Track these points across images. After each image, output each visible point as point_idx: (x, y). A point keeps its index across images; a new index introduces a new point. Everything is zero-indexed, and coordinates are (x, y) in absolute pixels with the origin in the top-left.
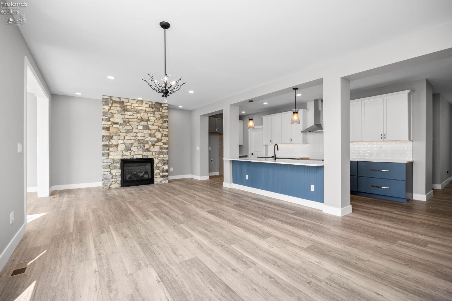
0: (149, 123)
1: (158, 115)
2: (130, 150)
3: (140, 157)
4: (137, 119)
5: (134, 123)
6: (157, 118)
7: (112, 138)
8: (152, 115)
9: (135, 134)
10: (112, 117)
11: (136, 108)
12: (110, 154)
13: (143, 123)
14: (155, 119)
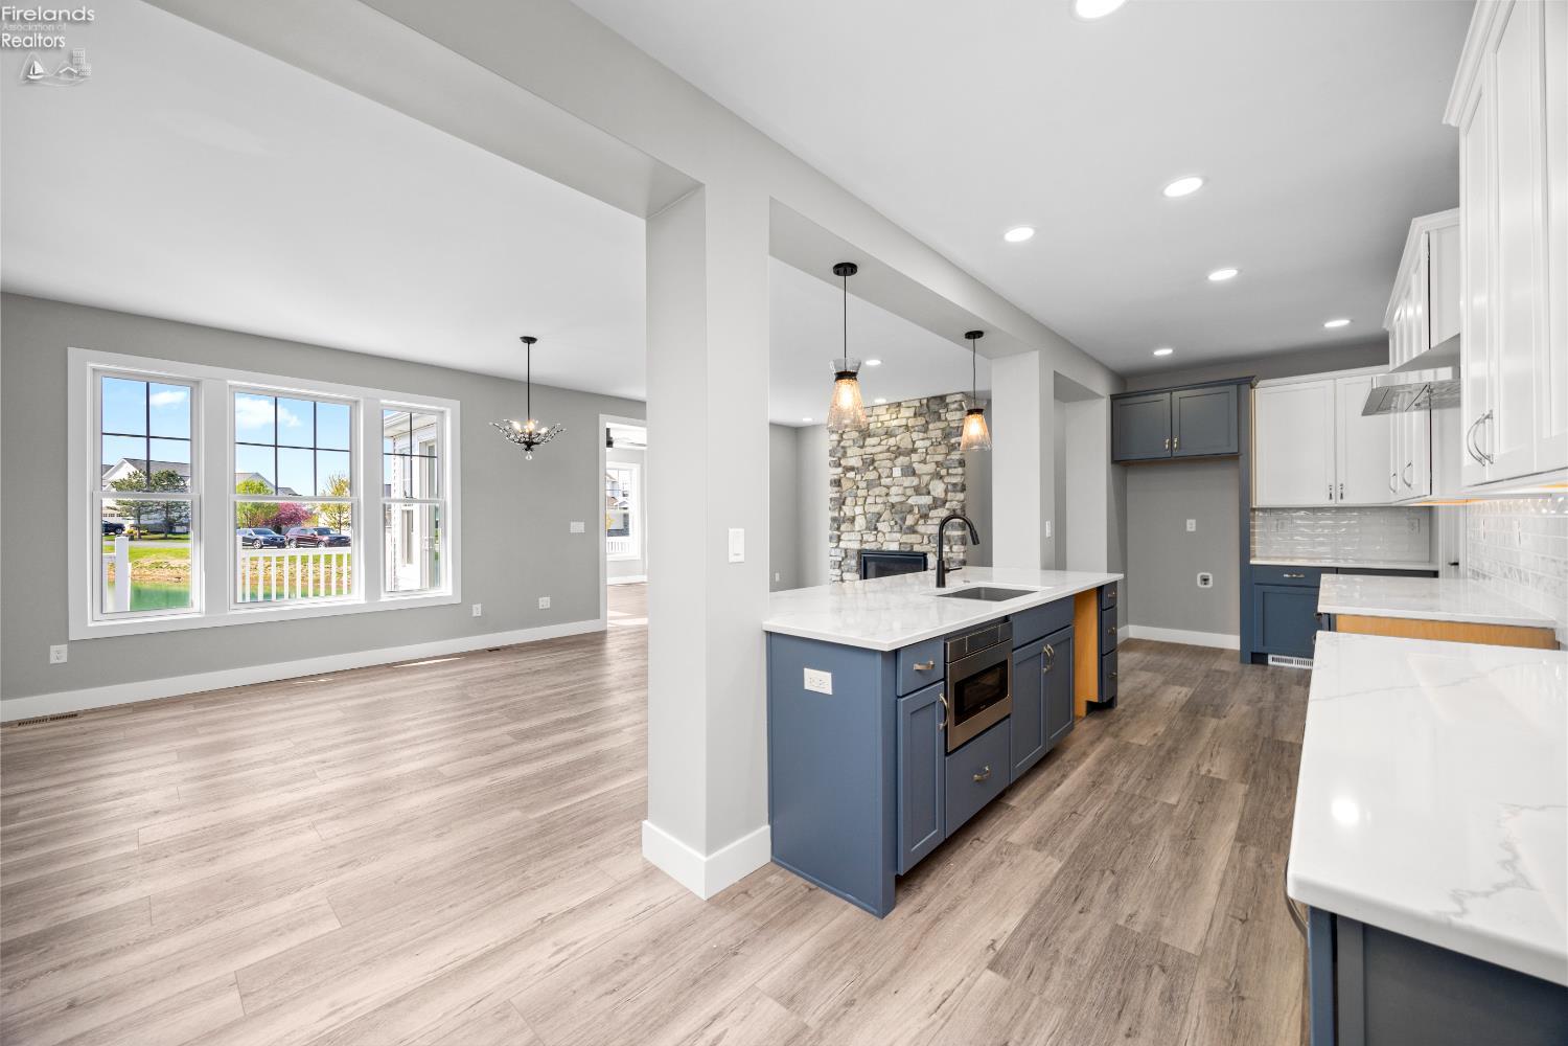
0: (915, 457)
1: (935, 430)
2: (876, 529)
3: (894, 547)
4: (888, 450)
5: (883, 464)
6: (934, 440)
7: (844, 503)
8: (921, 435)
9: (885, 490)
10: (844, 454)
11: (886, 424)
12: (842, 538)
13: (902, 460)
14: (928, 443)
